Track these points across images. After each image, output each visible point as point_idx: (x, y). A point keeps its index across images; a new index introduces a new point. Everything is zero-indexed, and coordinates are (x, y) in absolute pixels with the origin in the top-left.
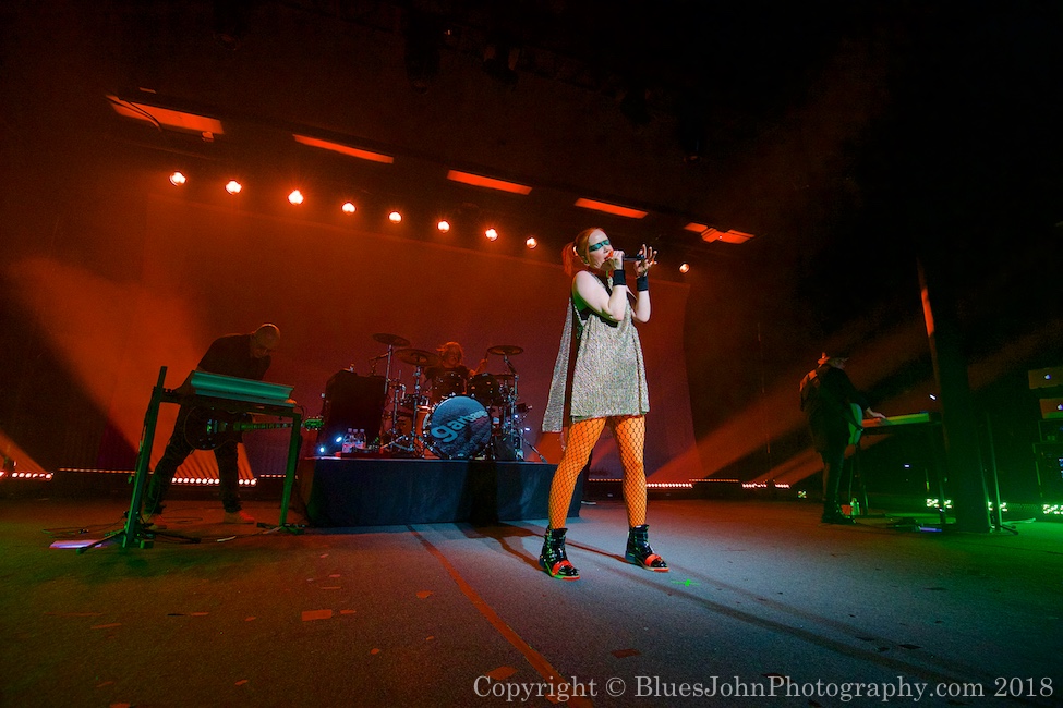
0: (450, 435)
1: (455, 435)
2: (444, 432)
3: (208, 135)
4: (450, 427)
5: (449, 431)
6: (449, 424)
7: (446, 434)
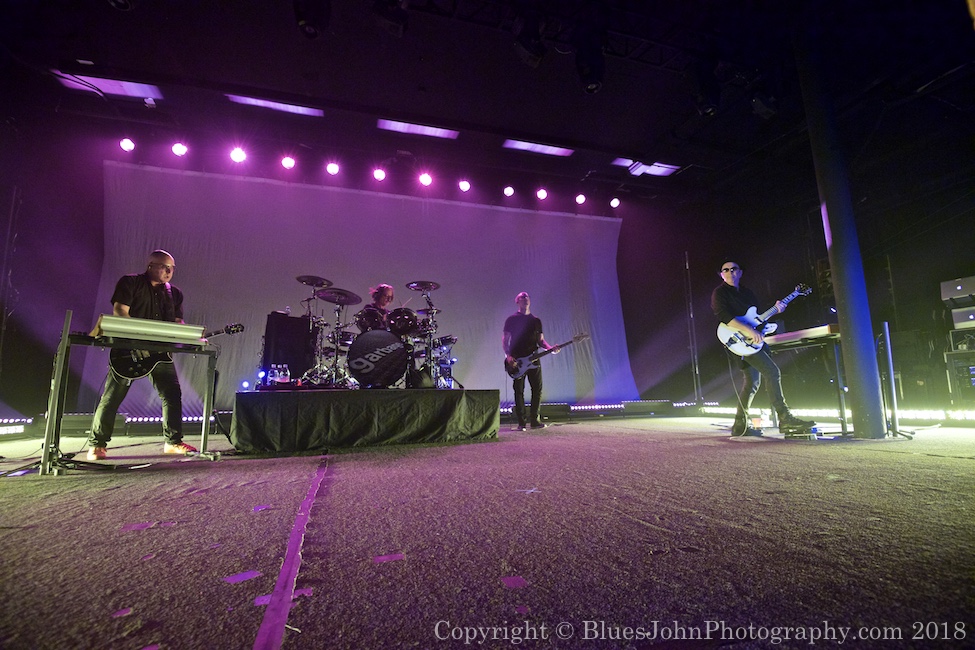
0: (368, 367)
1: (372, 366)
2: (362, 363)
3: (150, 101)
4: (368, 359)
5: (366, 363)
6: (367, 356)
7: (364, 366)
